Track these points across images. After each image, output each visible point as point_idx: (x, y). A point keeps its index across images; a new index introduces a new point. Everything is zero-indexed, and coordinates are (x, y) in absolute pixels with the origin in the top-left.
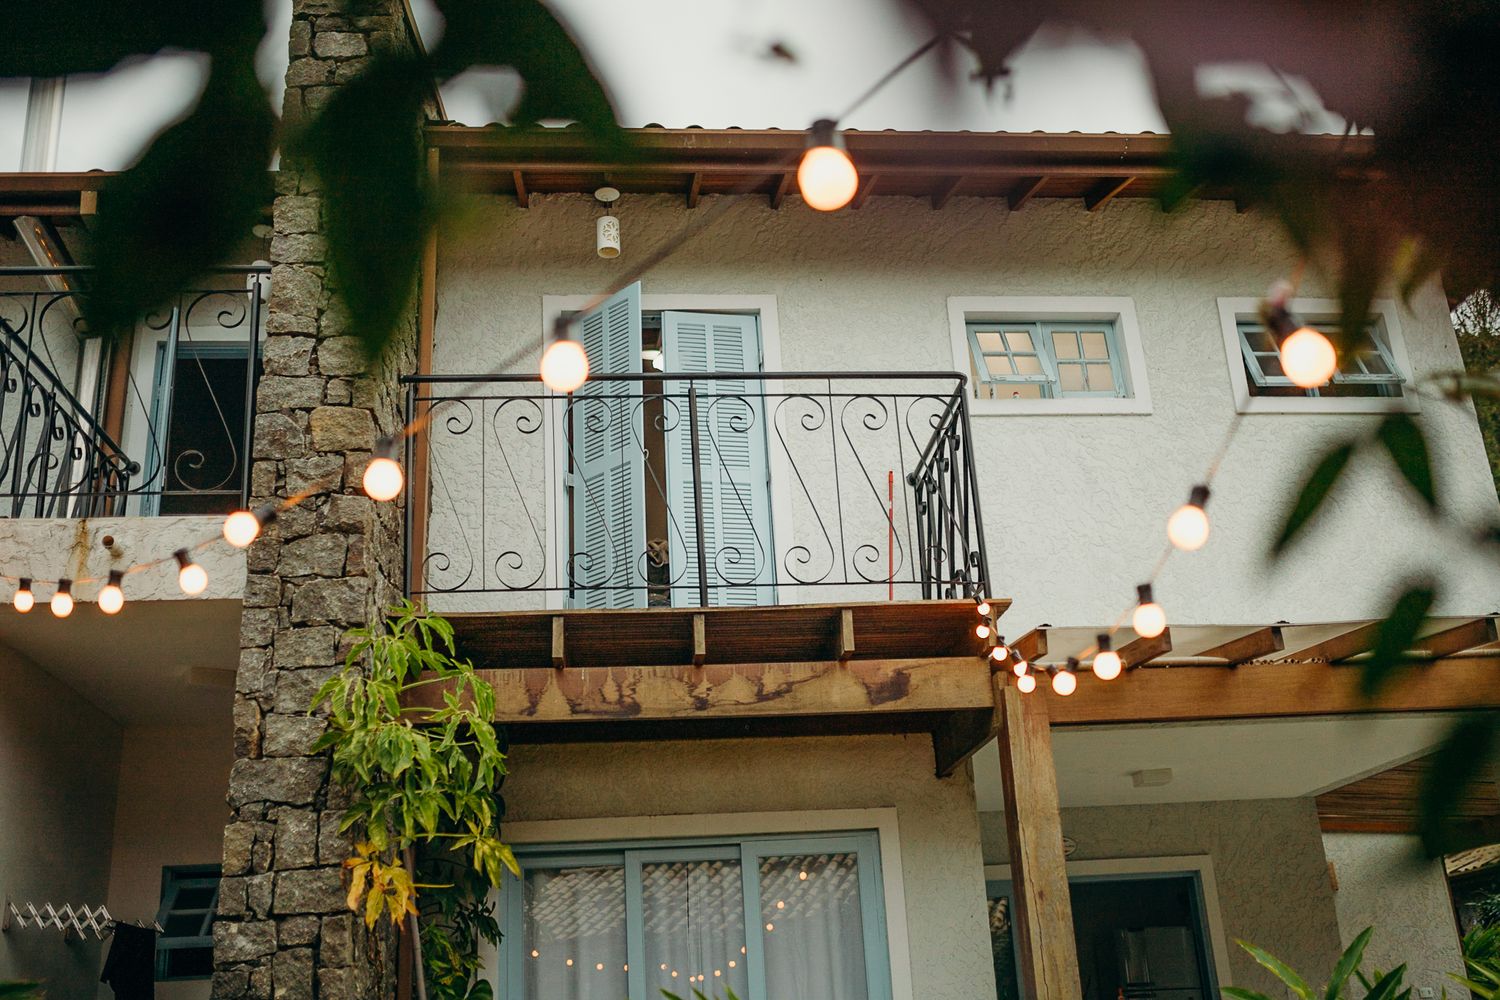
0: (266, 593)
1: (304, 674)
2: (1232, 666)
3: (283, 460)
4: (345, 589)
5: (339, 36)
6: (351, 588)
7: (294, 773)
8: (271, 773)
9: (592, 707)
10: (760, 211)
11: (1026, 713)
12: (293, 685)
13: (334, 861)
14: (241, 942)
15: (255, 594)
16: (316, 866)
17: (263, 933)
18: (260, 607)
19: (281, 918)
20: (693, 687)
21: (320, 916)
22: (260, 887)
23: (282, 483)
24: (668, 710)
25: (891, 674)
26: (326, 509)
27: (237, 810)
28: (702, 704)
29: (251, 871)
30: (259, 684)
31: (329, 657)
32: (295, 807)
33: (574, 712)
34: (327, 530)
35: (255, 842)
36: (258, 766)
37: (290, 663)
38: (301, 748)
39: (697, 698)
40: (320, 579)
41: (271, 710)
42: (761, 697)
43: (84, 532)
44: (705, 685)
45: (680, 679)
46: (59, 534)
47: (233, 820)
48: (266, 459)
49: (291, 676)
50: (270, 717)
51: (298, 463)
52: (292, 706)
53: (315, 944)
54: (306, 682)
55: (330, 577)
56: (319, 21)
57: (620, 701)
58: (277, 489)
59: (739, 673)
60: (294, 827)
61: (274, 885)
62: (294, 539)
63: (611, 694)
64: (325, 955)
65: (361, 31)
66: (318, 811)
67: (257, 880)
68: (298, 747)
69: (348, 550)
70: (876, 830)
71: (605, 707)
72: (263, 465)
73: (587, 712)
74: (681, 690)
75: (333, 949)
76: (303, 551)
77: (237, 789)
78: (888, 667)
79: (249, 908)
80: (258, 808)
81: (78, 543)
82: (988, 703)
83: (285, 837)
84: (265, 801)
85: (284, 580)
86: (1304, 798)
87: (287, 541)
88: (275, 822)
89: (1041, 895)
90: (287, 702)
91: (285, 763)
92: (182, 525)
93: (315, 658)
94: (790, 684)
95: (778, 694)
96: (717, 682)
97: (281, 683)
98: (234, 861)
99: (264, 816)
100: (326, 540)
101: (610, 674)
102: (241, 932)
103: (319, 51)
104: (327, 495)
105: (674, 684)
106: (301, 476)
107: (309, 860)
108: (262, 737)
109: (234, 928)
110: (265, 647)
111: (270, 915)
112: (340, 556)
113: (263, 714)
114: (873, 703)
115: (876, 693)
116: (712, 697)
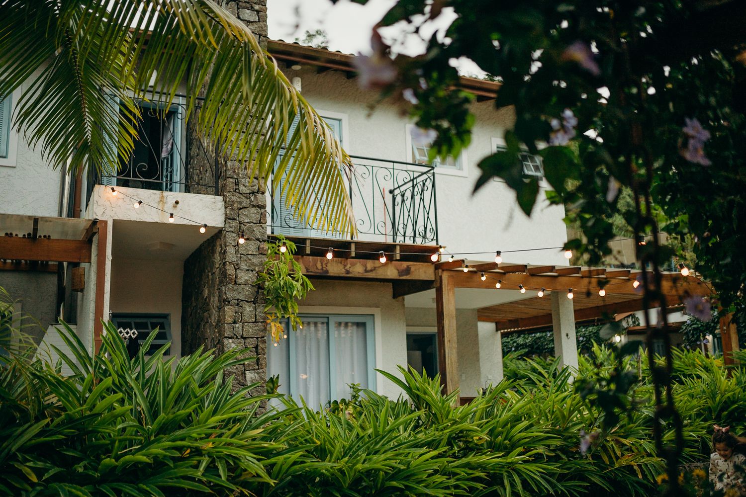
0: (235, 227)
1: (249, 256)
2: (504, 274)
3: (237, 179)
4: (261, 228)
5: (248, 11)
6: (263, 228)
7: (247, 291)
8: (240, 290)
9: (313, 270)
10: (343, 79)
11: (448, 284)
12: (246, 261)
13: (261, 321)
14: (233, 345)
15: (231, 227)
16: (255, 322)
17: (240, 343)
18: (232, 232)
19: (245, 338)
20: (345, 266)
21: (257, 338)
22: (238, 328)
23: (237, 187)
24: (338, 274)
25: (405, 267)
26: (252, 198)
27: (229, 302)
28: (348, 272)
29: (235, 322)
30: (234, 259)
31: (256, 252)
32: (247, 302)
33: (307, 272)
34: (253, 206)
35: (236, 313)
36: (235, 288)
37: (244, 252)
38: (249, 282)
39: (346, 270)
40: (252, 224)
41: (239, 268)
42: (366, 271)
43: (163, 197)
44: (349, 266)
45: (341, 263)
46: (153, 196)
47: (227, 305)
48: (232, 178)
49: (245, 257)
50: (238, 271)
51: (243, 180)
52: (246, 268)
53: (256, 347)
54: (250, 260)
55: (255, 223)
56: (240, 4)
57: (322, 269)
58: (236, 189)
59: (360, 262)
60: (248, 309)
61: (243, 327)
62: (243, 208)
63: (319, 266)
64: (260, 351)
65: (256, 11)
66: (254, 304)
67: (237, 325)
68: (248, 282)
69: (261, 214)
70: (373, 315)
71: (317, 271)
72: (231, 180)
73: (311, 272)
74: (341, 267)
75: (263, 349)
76: (246, 213)
77: (229, 295)
78: (405, 264)
79: (235, 335)
80: (236, 302)
81: (161, 201)
82: (433, 279)
83: (245, 312)
84: (238, 299)
85: (240, 223)
86: (474, 309)
87: (240, 209)
88: (241, 306)
89: (449, 341)
90: (244, 266)
91: (244, 287)
92: (197, 197)
93: (253, 252)
94: (375, 268)
95: (371, 271)
96: (353, 265)
97: (242, 259)
98: (229, 319)
99: (238, 304)
100: (253, 210)
101: (319, 260)
102: (233, 342)
103: (241, 17)
104: (253, 193)
105: (339, 264)
106: (244, 185)
107: (254, 320)
108: (236, 277)
109: (231, 341)
110: (235, 246)
111: (242, 337)
112: (259, 216)
113: (236, 269)
114: (400, 276)
115: (401, 273)
116: (351, 270)
